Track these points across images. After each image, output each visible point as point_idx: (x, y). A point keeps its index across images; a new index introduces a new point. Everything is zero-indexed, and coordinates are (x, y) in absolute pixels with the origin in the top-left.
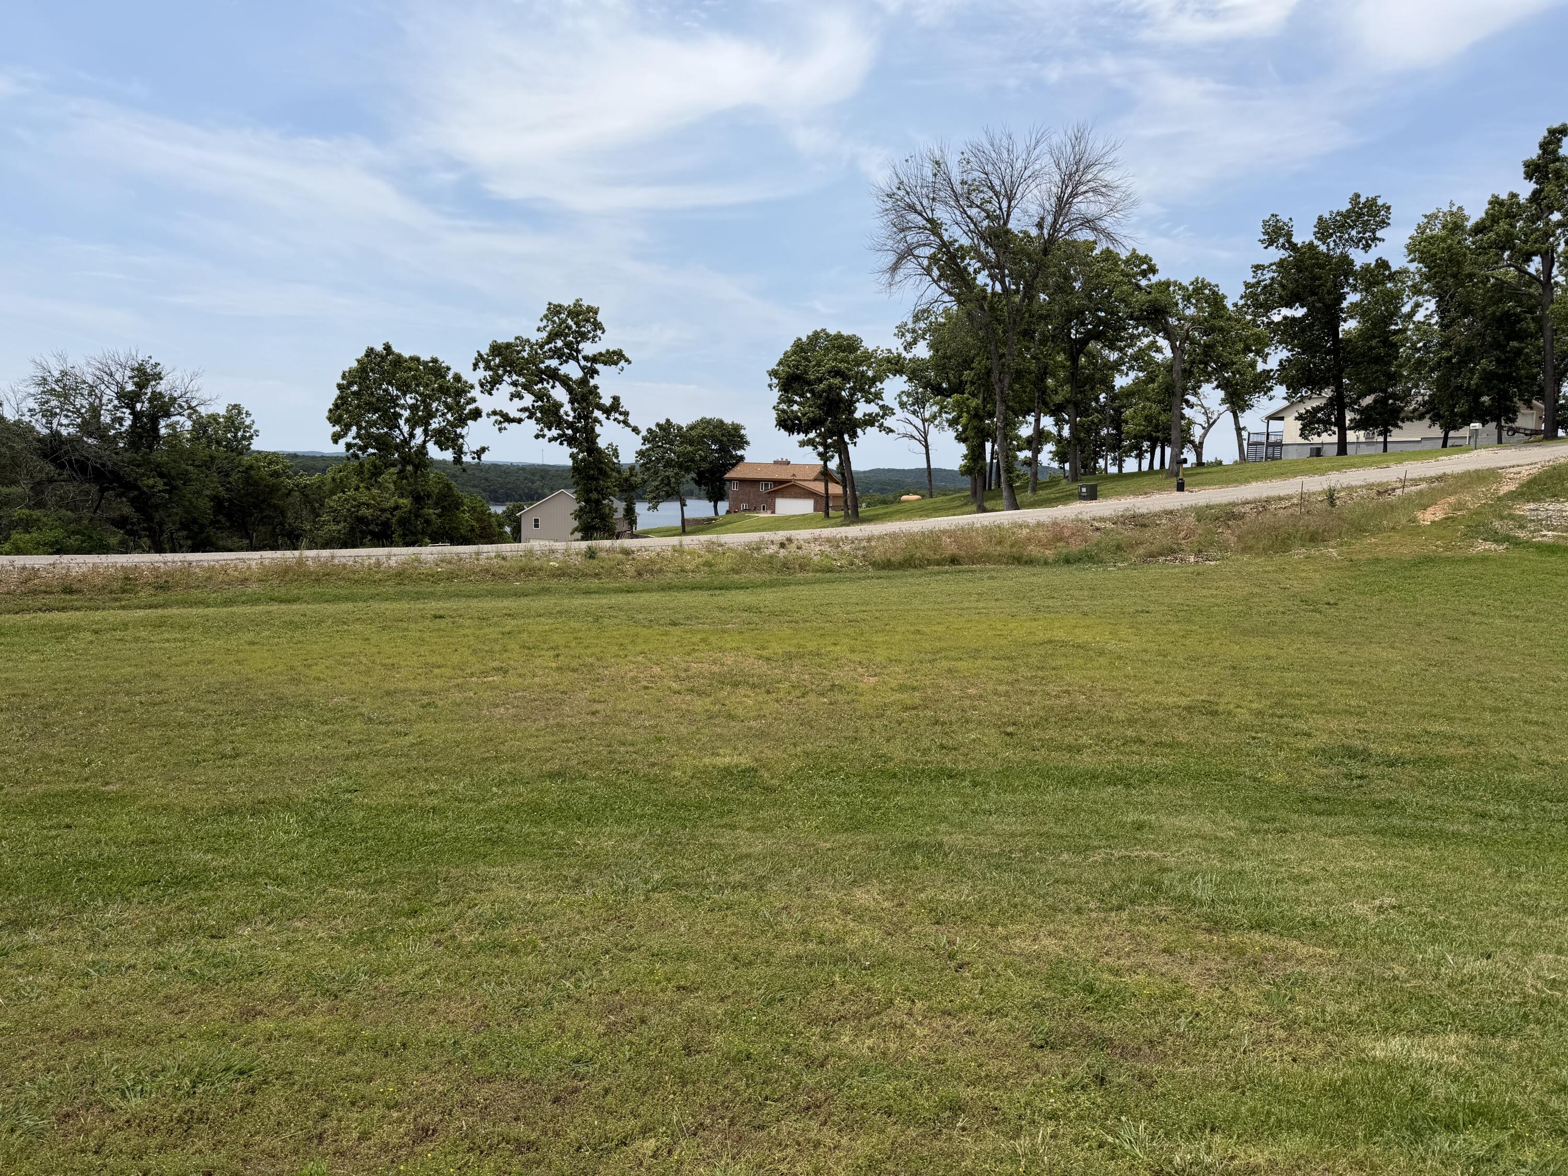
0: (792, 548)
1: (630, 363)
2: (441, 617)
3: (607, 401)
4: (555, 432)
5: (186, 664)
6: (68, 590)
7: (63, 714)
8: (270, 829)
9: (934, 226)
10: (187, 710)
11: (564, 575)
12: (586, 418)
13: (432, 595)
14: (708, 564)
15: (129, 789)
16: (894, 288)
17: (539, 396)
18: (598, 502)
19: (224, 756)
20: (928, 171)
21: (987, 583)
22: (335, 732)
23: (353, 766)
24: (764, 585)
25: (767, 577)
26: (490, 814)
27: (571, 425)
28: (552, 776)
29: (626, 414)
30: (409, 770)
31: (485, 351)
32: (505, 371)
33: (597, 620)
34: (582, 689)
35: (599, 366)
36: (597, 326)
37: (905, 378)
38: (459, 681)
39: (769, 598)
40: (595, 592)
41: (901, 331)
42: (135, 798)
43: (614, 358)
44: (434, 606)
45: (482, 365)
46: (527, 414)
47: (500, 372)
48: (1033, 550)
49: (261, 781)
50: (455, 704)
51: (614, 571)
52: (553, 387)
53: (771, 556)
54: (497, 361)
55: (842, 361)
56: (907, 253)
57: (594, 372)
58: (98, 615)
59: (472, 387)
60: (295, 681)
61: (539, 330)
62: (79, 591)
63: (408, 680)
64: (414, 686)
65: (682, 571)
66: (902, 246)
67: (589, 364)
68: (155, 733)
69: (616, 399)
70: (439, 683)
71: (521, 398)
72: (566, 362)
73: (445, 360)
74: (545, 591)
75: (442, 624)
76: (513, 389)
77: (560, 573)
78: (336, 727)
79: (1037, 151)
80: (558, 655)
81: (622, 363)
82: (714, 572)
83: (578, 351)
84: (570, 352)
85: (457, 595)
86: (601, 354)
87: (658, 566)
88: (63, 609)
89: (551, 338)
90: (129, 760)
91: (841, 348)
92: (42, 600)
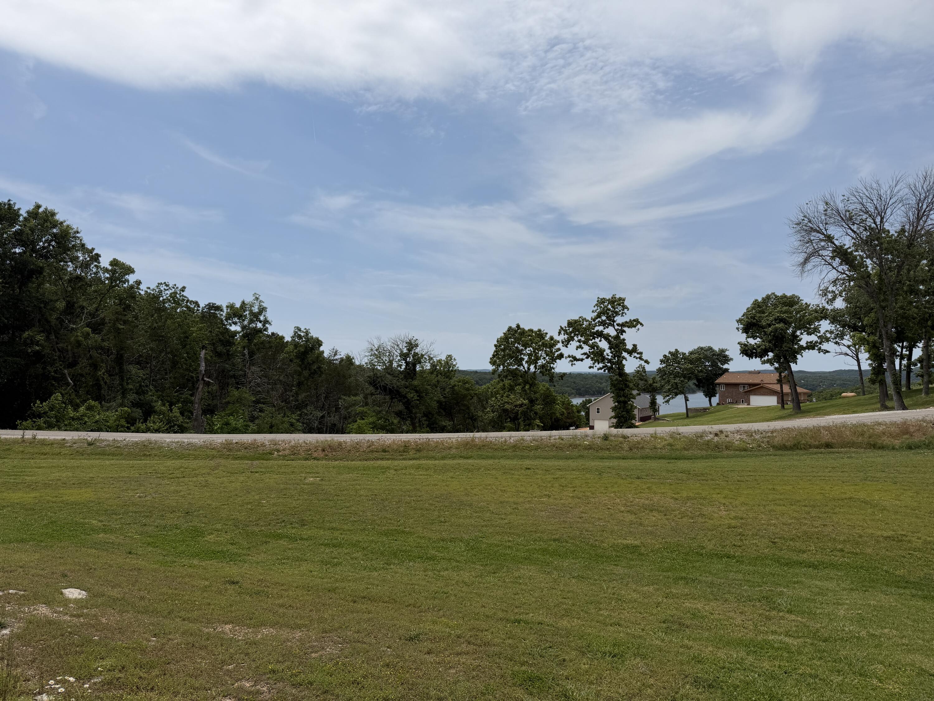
0: (723, 436)
1: (643, 326)
2: (529, 469)
3: (629, 347)
4: (601, 365)
6: (384, 451)
7: (389, 503)
8: (455, 547)
9: (829, 239)
10: (428, 504)
11: (591, 449)
12: (619, 357)
13: (528, 457)
14: (670, 445)
15: (412, 530)
16: (806, 274)
17: (592, 347)
18: (625, 403)
19: (441, 522)
20: (821, 207)
21: (846, 460)
22: (479, 516)
23: (484, 529)
24: (702, 457)
25: (704, 453)
26: (528, 550)
27: (610, 361)
28: (555, 540)
29: (641, 353)
30: (503, 533)
31: (565, 324)
32: (575, 335)
33: (600, 474)
34: (580, 507)
35: (625, 329)
36: (624, 307)
37: (828, 321)
38: (529, 499)
39: (699, 465)
40: (606, 458)
41: (825, 292)
42: (414, 534)
43: (634, 324)
44: (527, 463)
45: (562, 332)
46: (586, 356)
47: (573, 335)
48: (886, 441)
49: (453, 532)
50: (526, 509)
51: (617, 447)
52: (600, 341)
53: (708, 441)
54: (571, 329)
55: (785, 312)
56: (815, 253)
57: (623, 332)
58: (396, 463)
59: (558, 342)
60: (467, 495)
61: (593, 312)
62: (389, 451)
63: (510, 497)
64: (511, 500)
65: (655, 448)
66: (810, 250)
67: (620, 328)
68: (419, 512)
69: (635, 346)
70: (521, 500)
71: (582, 348)
72: (607, 327)
73: (545, 329)
74: (581, 457)
75: (528, 472)
76: (578, 344)
77: (589, 448)
78: (480, 514)
79: (898, 188)
80: (574, 491)
81: (639, 326)
82: (673, 450)
83: (614, 321)
84: (610, 322)
85: (539, 458)
86: (626, 322)
87: (641, 445)
88: (382, 459)
89: (599, 316)
90: (411, 521)
91: (785, 304)
92: (376, 455)
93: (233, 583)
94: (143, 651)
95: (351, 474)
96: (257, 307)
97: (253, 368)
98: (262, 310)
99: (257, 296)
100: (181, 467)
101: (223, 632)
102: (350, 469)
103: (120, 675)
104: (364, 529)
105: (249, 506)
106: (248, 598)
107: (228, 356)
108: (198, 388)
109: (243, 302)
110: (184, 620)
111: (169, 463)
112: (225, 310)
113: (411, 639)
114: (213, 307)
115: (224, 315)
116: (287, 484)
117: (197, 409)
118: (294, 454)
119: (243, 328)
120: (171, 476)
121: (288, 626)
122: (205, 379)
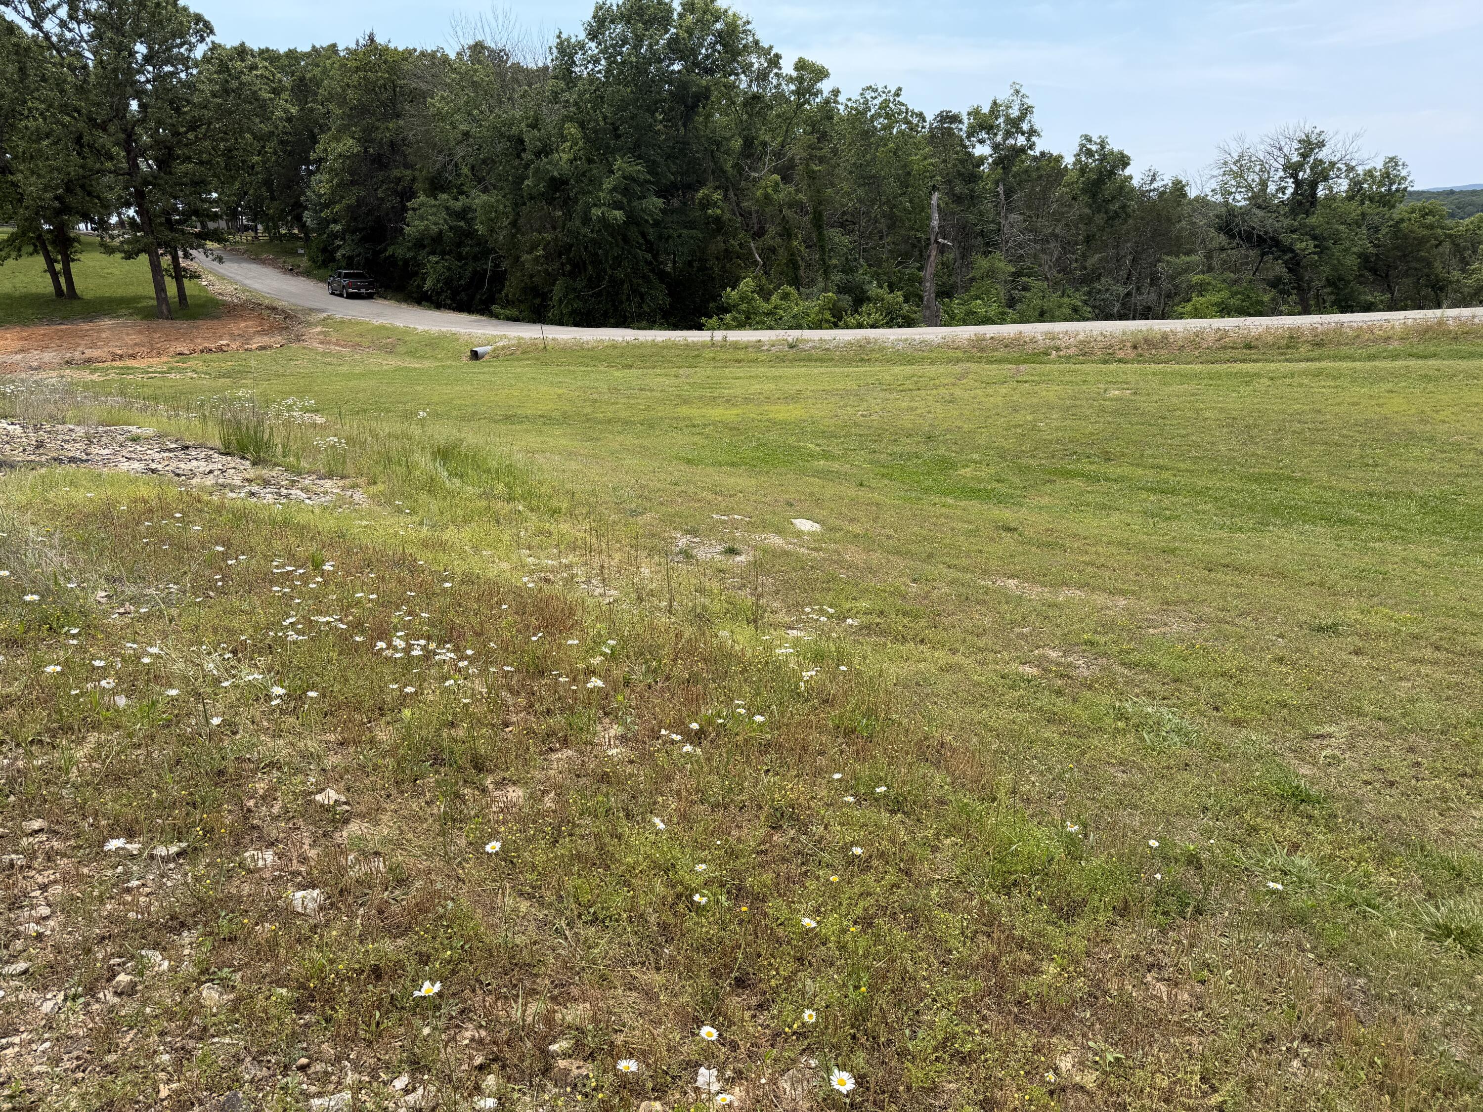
5: (1339, 404)
6: (1249, 347)
8: (1397, 507)
10: (1340, 435)
15: (1308, 476)
19: (1367, 465)
22: (1451, 459)
23: (1461, 480)
42: (1312, 481)
49: (1393, 482)
58: (1273, 366)
60: (1424, 422)
62: (1256, 347)
68: (1321, 448)
78: (1453, 455)
88: (1244, 361)
90: (1305, 461)
92: (1230, 354)
93: (1009, 529)
94: (904, 597)
95: (1186, 386)
96: (1017, 107)
97: (1013, 217)
98: (1026, 111)
99: (1018, 87)
100: (914, 376)
101: (1006, 587)
102: (1185, 377)
103: (879, 620)
104: (1216, 470)
105: (1019, 431)
106: (1034, 549)
107: (973, 199)
108: (929, 256)
109: (995, 103)
110: (949, 567)
111: (897, 370)
112: (966, 121)
113: (1321, 629)
114: (947, 117)
115: (964, 128)
116: (1076, 399)
117: (929, 289)
118: (1084, 355)
119: (996, 147)
120: (901, 388)
121: (1105, 591)
122: (940, 240)
